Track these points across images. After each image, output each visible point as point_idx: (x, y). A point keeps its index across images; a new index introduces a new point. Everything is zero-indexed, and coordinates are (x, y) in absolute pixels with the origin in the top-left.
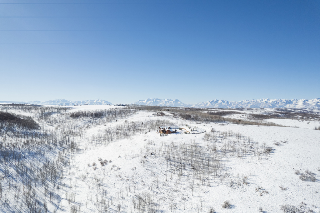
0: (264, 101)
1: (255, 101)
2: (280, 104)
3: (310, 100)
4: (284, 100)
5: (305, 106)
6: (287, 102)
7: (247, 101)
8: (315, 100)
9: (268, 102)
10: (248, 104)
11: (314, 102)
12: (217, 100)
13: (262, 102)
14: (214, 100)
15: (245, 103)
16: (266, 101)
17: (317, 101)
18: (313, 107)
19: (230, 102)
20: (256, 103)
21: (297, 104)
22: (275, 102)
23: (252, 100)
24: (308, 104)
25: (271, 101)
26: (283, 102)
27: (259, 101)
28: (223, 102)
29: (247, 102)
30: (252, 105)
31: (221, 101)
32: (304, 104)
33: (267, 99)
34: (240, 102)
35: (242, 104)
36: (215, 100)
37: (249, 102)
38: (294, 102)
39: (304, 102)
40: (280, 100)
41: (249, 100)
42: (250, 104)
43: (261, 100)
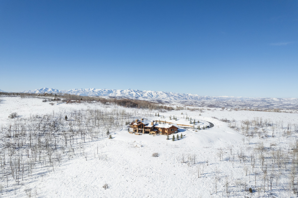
0: (91, 90)
1: (83, 90)
2: (104, 93)
3: (124, 90)
4: (107, 90)
5: (122, 95)
6: (109, 92)
7: (76, 89)
8: (128, 90)
9: (95, 91)
10: (77, 92)
11: (127, 91)
12: (47, 89)
13: (89, 91)
14: (43, 89)
15: (75, 92)
16: (93, 90)
17: (129, 91)
18: (127, 96)
19: (60, 91)
20: (84, 92)
21: (117, 93)
22: (100, 91)
23: (81, 89)
24: (124, 93)
25: (96, 90)
26: (106, 91)
27: (86, 90)
28: (53, 90)
29: (76, 91)
30: (81, 93)
31: (51, 90)
32: (121, 93)
33: (93, 89)
34: (69, 90)
35: (72, 93)
36: (45, 88)
37: (78, 91)
38: (114, 91)
39: (121, 92)
40: (103, 90)
41: (77, 89)
42: (79, 92)
43: (88, 89)
